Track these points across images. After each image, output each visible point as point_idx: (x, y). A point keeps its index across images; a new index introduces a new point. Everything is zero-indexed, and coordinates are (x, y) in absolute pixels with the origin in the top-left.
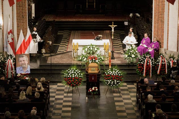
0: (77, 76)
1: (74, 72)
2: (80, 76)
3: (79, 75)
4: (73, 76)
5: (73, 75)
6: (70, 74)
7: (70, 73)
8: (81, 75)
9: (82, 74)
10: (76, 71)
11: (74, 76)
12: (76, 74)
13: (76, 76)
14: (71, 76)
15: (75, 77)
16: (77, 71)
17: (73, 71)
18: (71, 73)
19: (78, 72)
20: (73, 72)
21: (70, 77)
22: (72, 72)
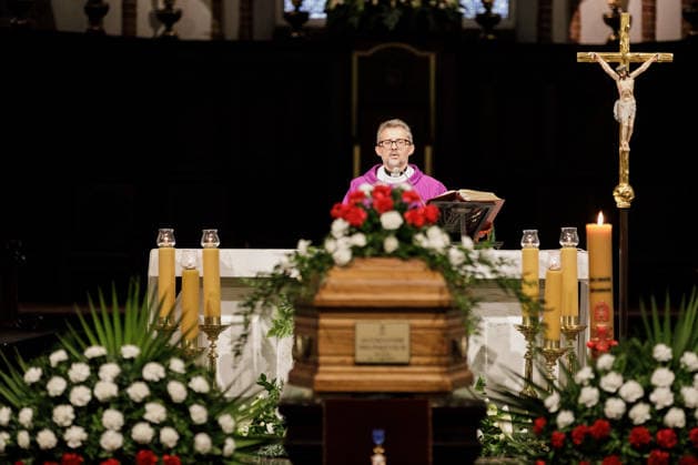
0: (169, 436)
1: (122, 382)
2: (203, 442)
3: (197, 429)
4: (112, 440)
5: (113, 418)
6: (63, 414)
7: (64, 399)
8: (212, 428)
9: (226, 421)
10: (153, 371)
11: (125, 430)
12: (156, 411)
13: (142, 432)
14: (75, 436)
15: (139, 446)
16: (170, 375)
17: (110, 371)
18: (81, 396)
19: (177, 391)
20: (106, 389)
21: (62, 443)
22: (90, 383)
